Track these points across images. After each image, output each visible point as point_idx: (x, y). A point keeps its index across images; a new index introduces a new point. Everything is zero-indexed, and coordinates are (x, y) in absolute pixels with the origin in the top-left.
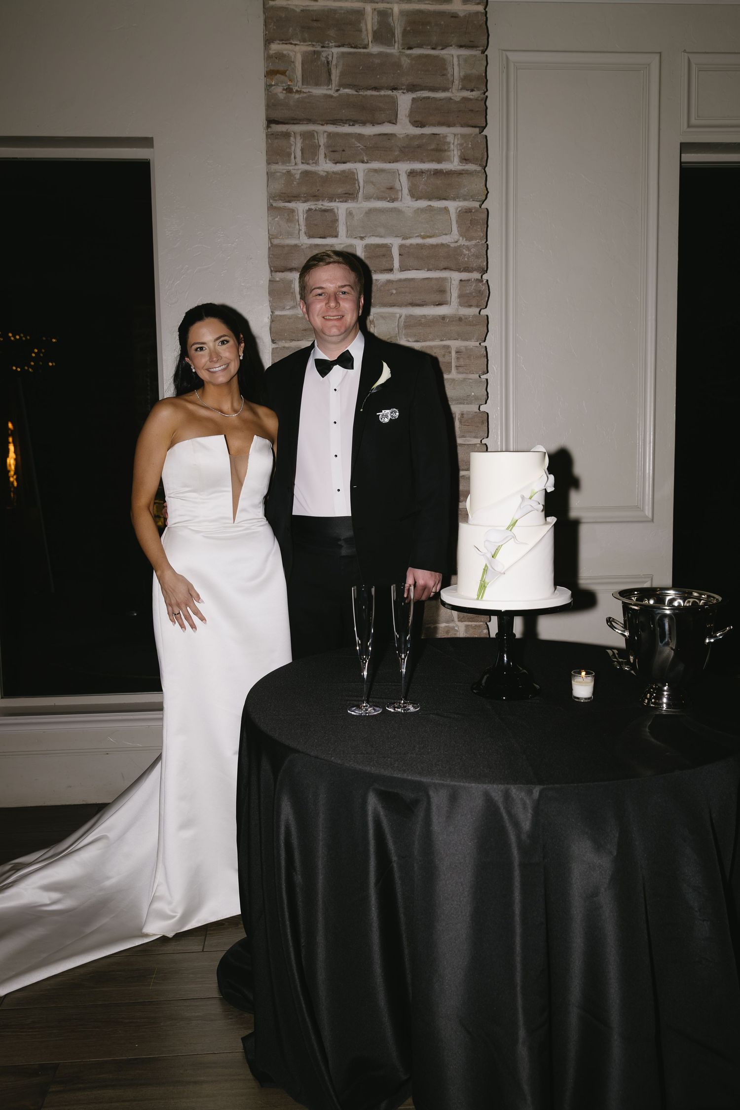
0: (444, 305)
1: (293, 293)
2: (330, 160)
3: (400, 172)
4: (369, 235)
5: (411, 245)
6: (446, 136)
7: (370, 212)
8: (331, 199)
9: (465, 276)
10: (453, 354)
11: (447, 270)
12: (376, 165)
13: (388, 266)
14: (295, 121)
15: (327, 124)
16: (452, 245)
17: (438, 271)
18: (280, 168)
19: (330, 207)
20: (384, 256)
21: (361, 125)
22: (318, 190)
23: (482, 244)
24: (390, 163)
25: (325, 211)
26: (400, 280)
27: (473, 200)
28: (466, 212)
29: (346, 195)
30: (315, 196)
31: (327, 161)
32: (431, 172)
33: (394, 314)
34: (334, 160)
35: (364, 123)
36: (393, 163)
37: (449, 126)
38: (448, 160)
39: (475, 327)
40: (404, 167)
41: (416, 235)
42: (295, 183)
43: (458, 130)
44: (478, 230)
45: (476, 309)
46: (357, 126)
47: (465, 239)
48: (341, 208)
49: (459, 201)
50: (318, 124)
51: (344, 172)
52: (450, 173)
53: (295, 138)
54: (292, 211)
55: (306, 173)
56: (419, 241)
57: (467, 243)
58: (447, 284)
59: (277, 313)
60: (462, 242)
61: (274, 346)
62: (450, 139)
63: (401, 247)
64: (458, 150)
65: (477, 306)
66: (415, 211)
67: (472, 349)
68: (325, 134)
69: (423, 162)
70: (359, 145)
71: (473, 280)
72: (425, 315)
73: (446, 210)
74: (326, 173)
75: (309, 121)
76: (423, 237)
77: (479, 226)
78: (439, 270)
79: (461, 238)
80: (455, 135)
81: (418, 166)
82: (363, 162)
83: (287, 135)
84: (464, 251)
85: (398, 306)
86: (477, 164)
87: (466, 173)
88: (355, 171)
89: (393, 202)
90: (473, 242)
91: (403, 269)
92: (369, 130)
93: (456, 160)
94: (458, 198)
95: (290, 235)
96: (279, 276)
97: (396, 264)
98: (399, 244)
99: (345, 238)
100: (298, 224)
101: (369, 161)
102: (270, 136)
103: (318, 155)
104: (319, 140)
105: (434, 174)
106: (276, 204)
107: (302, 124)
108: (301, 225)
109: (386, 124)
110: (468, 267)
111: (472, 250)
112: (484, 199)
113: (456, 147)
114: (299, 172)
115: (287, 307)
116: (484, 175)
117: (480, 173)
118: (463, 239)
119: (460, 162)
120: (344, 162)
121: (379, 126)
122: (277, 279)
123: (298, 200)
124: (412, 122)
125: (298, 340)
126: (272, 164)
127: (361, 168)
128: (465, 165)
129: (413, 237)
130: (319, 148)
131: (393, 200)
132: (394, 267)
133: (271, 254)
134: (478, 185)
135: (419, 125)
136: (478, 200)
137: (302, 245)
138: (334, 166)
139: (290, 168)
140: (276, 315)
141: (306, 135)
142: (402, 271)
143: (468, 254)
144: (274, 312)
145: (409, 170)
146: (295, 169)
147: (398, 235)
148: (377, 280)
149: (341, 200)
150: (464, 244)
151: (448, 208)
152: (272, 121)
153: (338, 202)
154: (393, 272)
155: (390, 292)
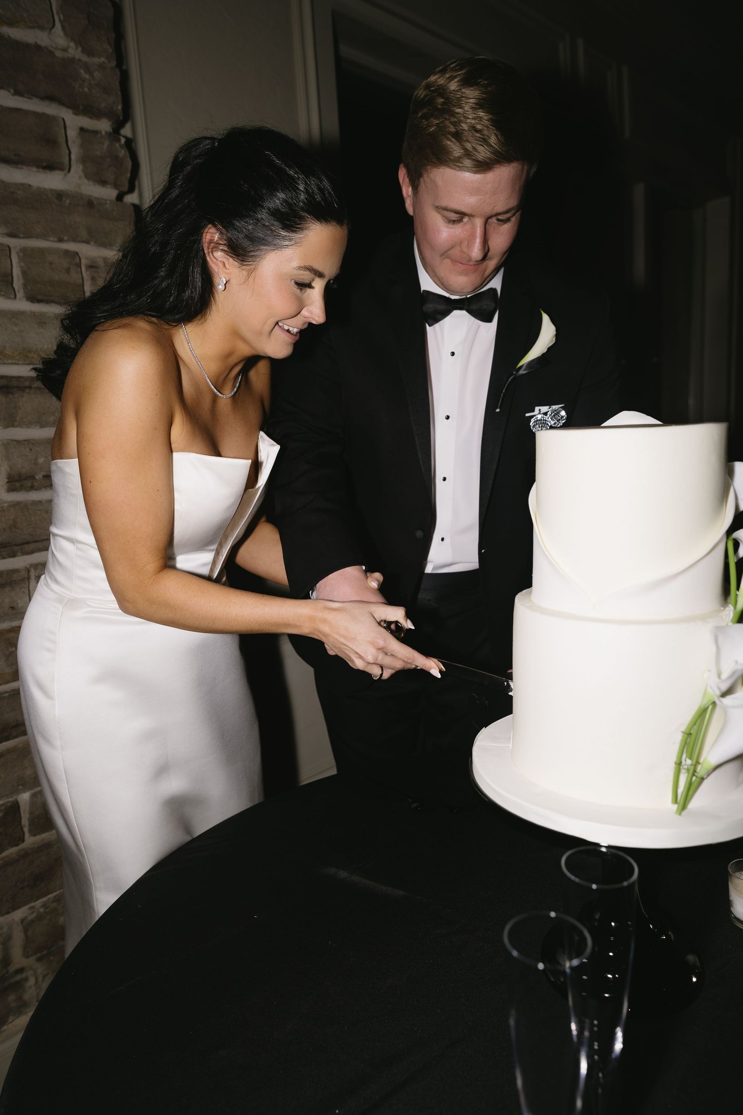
0: (58, 171)
9: (87, 122)
10: (84, 269)
11: (54, 102)
16: (58, 53)
17: (36, 100)
23: (111, 67)
44: (101, 36)
45: (114, 190)
57: (85, 58)
58: (57, 129)
60: (76, 52)
65: (116, 186)
71: (103, 133)
79: (72, 46)
84: (82, 71)
90: (96, 60)
110: (91, 107)
111: (95, 74)
118: (76, 48)
143: (89, 80)
150: (80, 58)
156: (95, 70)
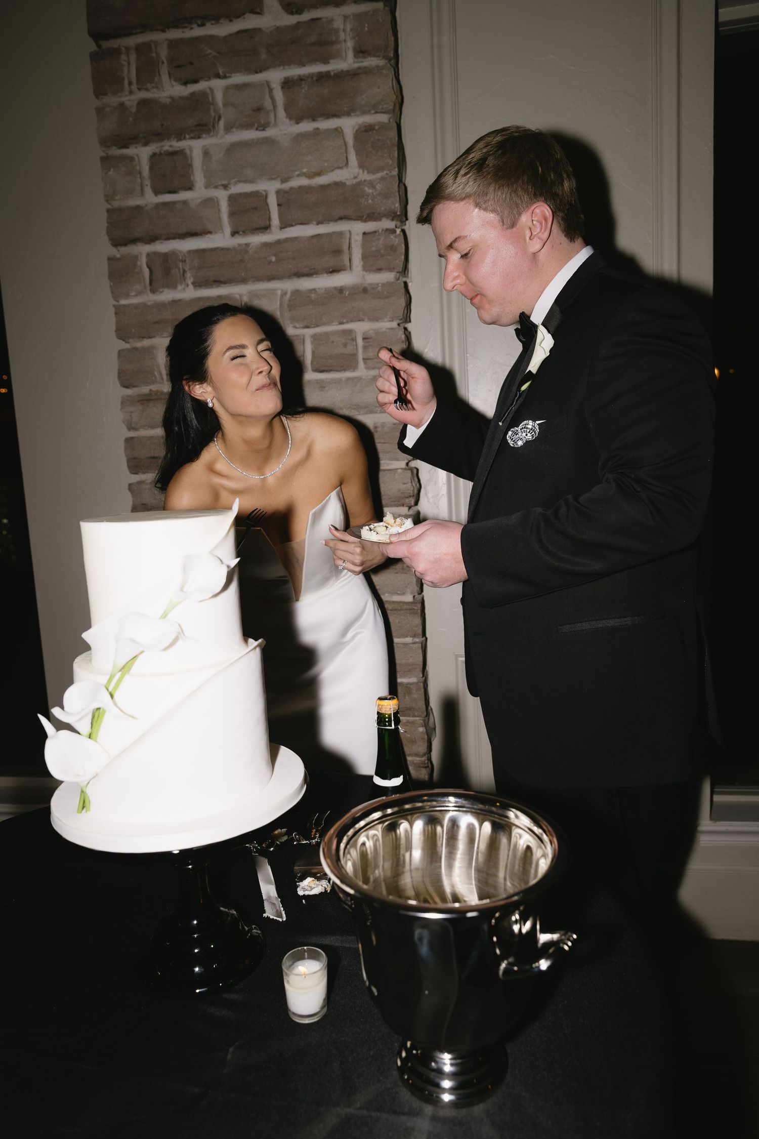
0: (342, 272)
1: (140, 272)
2: (175, 80)
3: (273, 86)
4: (232, 181)
5: (291, 189)
6: (332, 20)
7: (233, 147)
8: (180, 137)
9: (370, 226)
10: (360, 342)
11: (343, 220)
12: (238, 79)
13: (262, 223)
14: (126, 31)
15: (168, 28)
17: (332, 223)
18: (112, 100)
19: (179, 147)
20: (256, 208)
21: (213, 22)
22: (162, 125)
23: (392, 176)
24: (257, 73)
25: (174, 153)
26: (279, 242)
27: (376, 113)
28: (366, 131)
29: (198, 128)
30: (158, 134)
31: (174, 83)
32: (312, 78)
33: (273, 291)
34: (180, 79)
35: (216, 19)
36: (261, 72)
37: (337, 4)
38: (338, 55)
39: (386, 300)
40: (275, 76)
41: (297, 173)
42: (131, 119)
43: (351, 9)
44: (385, 155)
45: (390, 273)
46: (208, 24)
47: (366, 172)
48: (195, 147)
49: (357, 116)
50: (157, 30)
51: (193, 94)
52: (340, 76)
53: (128, 56)
54: (131, 159)
55: (143, 103)
56: (304, 182)
57: (370, 177)
59: (123, 302)
60: (365, 176)
61: (124, 345)
62: (338, 23)
63: (278, 192)
64: (351, 39)
65: (389, 269)
66: (294, 138)
67: (385, 332)
68: (165, 45)
69: (302, 64)
70: (209, 51)
71: (380, 231)
72: (314, 289)
73: (338, 131)
74: (170, 100)
75: (145, 28)
76: (310, 176)
77: (386, 150)
78: (332, 221)
79: (361, 171)
80: (346, 17)
81: (296, 71)
82: (218, 76)
83: (116, 52)
84: (367, 188)
85: (278, 279)
86: (379, 56)
87: (364, 73)
88: (208, 91)
89: (264, 130)
90: (379, 175)
91: (284, 225)
92: (223, 29)
93: (350, 55)
94: (353, 110)
95: (129, 193)
96: (124, 250)
97: (275, 221)
98: (277, 190)
99: (203, 189)
100: (138, 176)
101: (227, 75)
102: (94, 56)
103: (160, 75)
104: (158, 54)
105: (317, 80)
106: (110, 153)
107: (136, 34)
108: (144, 178)
109: (247, 15)
110: (374, 213)
111: (377, 187)
112: (391, 107)
113: (349, 35)
114: (135, 103)
115: (133, 294)
116: (393, 73)
117: (384, 72)
118: (363, 172)
119: (355, 56)
120: (196, 81)
121: (238, 20)
122: (118, 256)
123: (137, 143)
124: (283, 8)
125: (150, 337)
126: (101, 96)
127: (217, 86)
128: (364, 60)
129: (293, 177)
130: (159, 64)
131: (263, 127)
132: (271, 223)
133: (108, 222)
134: (383, 88)
135: (294, 10)
136: (383, 111)
137: (146, 205)
138: (182, 88)
139: (124, 99)
140: (120, 305)
141: (141, 49)
142: (281, 228)
143: (372, 193)
144: (118, 301)
145: (282, 81)
146: (131, 98)
147: (273, 177)
148: (247, 245)
149: (192, 135)
150: (366, 179)
151: (341, 128)
152: (97, 36)
153: (189, 139)
154: (268, 231)
155: (268, 259)
156: (377, 184)
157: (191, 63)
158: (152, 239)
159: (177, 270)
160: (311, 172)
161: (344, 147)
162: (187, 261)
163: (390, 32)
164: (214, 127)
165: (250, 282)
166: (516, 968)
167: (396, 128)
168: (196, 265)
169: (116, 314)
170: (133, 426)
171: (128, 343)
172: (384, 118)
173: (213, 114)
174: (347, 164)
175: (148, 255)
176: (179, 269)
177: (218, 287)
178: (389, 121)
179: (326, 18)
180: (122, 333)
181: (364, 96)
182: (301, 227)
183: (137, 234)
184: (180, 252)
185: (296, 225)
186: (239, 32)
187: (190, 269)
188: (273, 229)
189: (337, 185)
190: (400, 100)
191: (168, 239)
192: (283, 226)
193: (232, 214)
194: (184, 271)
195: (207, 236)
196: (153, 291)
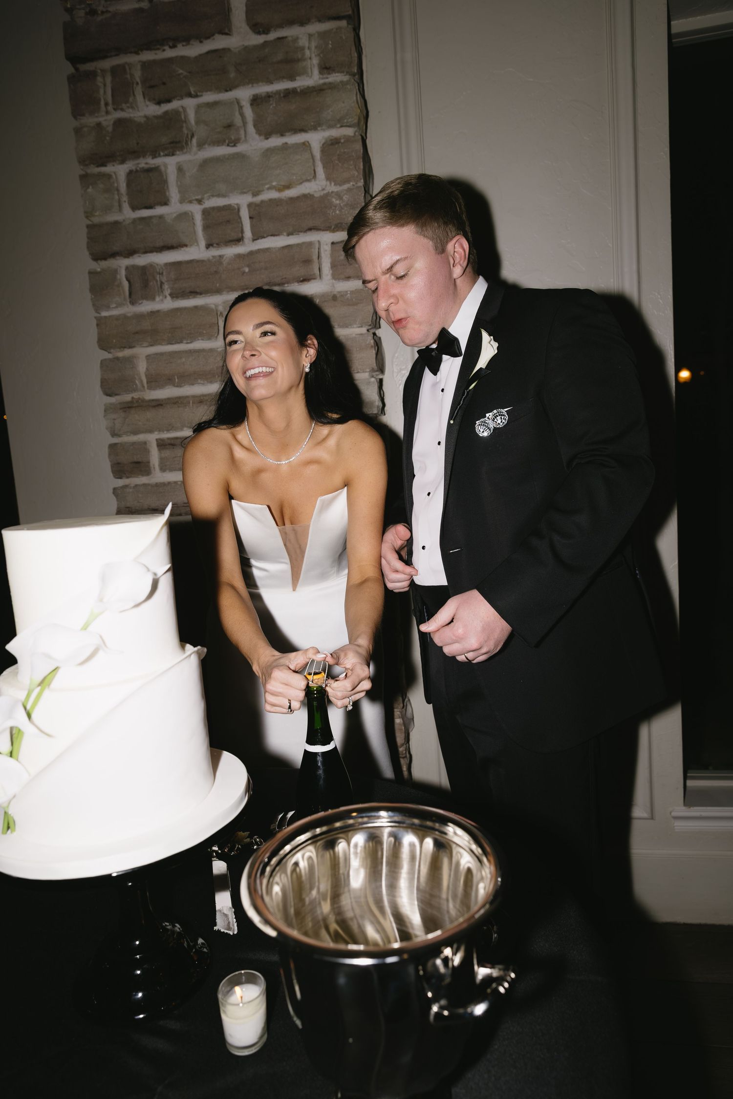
1: (120, 285)
2: (149, 100)
3: (243, 103)
4: (206, 196)
5: (262, 202)
6: (297, 38)
7: (206, 163)
8: (155, 154)
9: (338, 236)
12: (209, 97)
13: (234, 235)
14: (103, 55)
15: (142, 50)
16: (317, 195)
17: (301, 234)
18: (90, 120)
19: (155, 164)
20: (228, 221)
21: (184, 44)
22: (138, 144)
23: (359, 187)
24: (227, 91)
25: (149, 170)
26: (251, 253)
27: (342, 126)
28: (332, 144)
29: (172, 145)
30: (134, 152)
31: (148, 103)
32: (280, 94)
34: (154, 99)
35: (187, 40)
36: (230, 90)
37: (302, 24)
38: (304, 72)
39: (355, 307)
40: (244, 94)
41: (267, 186)
42: (108, 138)
43: (315, 28)
44: (351, 167)
45: (358, 281)
46: (179, 46)
47: (333, 184)
48: (170, 164)
49: (324, 130)
50: (131, 52)
51: (166, 113)
52: (306, 92)
53: (104, 77)
54: (109, 176)
55: (119, 122)
56: (274, 195)
57: (337, 189)
58: (313, 250)
59: (104, 314)
60: (333, 188)
61: (106, 355)
62: (303, 42)
63: (250, 206)
64: (316, 56)
66: (263, 153)
67: (355, 338)
68: (139, 67)
69: (269, 82)
70: (181, 71)
73: (306, 145)
74: (145, 119)
75: (119, 51)
76: (280, 190)
77: (352, 162)
78: (301, 232)
80: (310, 36)
81: (264, 89)
82: (190, 95)
83: (93, 75)
84: (334, 200)
86: (343, 72)
87: (330, 88)
88: (181, 110)
89: (235, 146)
90: (346, 186)
92: (194, 50)
93: (316, 71)
94: (320, 125)
95: (108, 209)
96: (104, 264)
97: (248, 233)
98: (248, 203)
99: (178, 204)
100: (116, 192)
101: (199, 94)
102: (72, 79)
103: (134, 95)
104: (132, 75)
105: (284, 97)
106: (89, 171)
107: (111, 56)
108: (122, 194)
109: (217, 36)
110: (342, 223)
111: (344, 198)
112: (356, 121)
113: (314, 52)
114: (112, 122)
115: (114, 305)
116: (357, 88)
117: (348, 87)
118: (331, 184)
119: (320, 73)
120: (169, 101)
121: (208, 41)
122: (99, 270)
123: (114, 161)
124: (251, 28)
125: (131, 347)
126: (79, 117)
127: (190, 104)
128: (329, 76)
129: (263, 191)
130: (133, 84)
131: (234, 143)
132: (244, 235)
133: (88, 238)
134: (347, 102)
135: (261, 30)
136: (348, 124)
137: (124, 220)
138: (156, 107)
139: (101, 119)
140: (101, 317)
141: (116, 71)
142: (254, 240)
143: (340, 204)
144: (100, 314)
145: (251, 97)
146: (107, 119)
147: (245, 191)
148: (221, 256)
149: (166, 152)
150: (333, 190)
151: (308, 142)
152: (74, 59)
153: (164, 156)
154: (241, 243)
155: (242, 270)
156: (344, 195)
157: (164, 84)
158: (131, 253)
159: (155, 282)
160: (281, 185)
161: (311, 160)
162: (164, 274)
163: (353, 48)
164: (187, 143)
165: (224, 293)
166: (446, 1013)
167: (361, 141)
168: (173, 277)
169: (97, 325)
170: (116, 432)
171: (111, 353)
172: (349, 132)
173: (185, 131)
174: (315, 177)
175: (127, 268)
176: (157, 281)
177: (194, 297)
178: (355, 134)
179: (292, 36)
180: (104, 343)
181: (329, 111)
182: (273, 238)
183: (116, 248)
184: (157, 265)
185: (267, 236)
186: (208, 53)
187: (167, 281)
188: (246, 241)
189: (306, 197)
190: (365, 114)
191: (146, 252)
192: (255, 238)
193: (206, 228)
194: (162, 283)
195: (182, 249)
196: (133, 303)
